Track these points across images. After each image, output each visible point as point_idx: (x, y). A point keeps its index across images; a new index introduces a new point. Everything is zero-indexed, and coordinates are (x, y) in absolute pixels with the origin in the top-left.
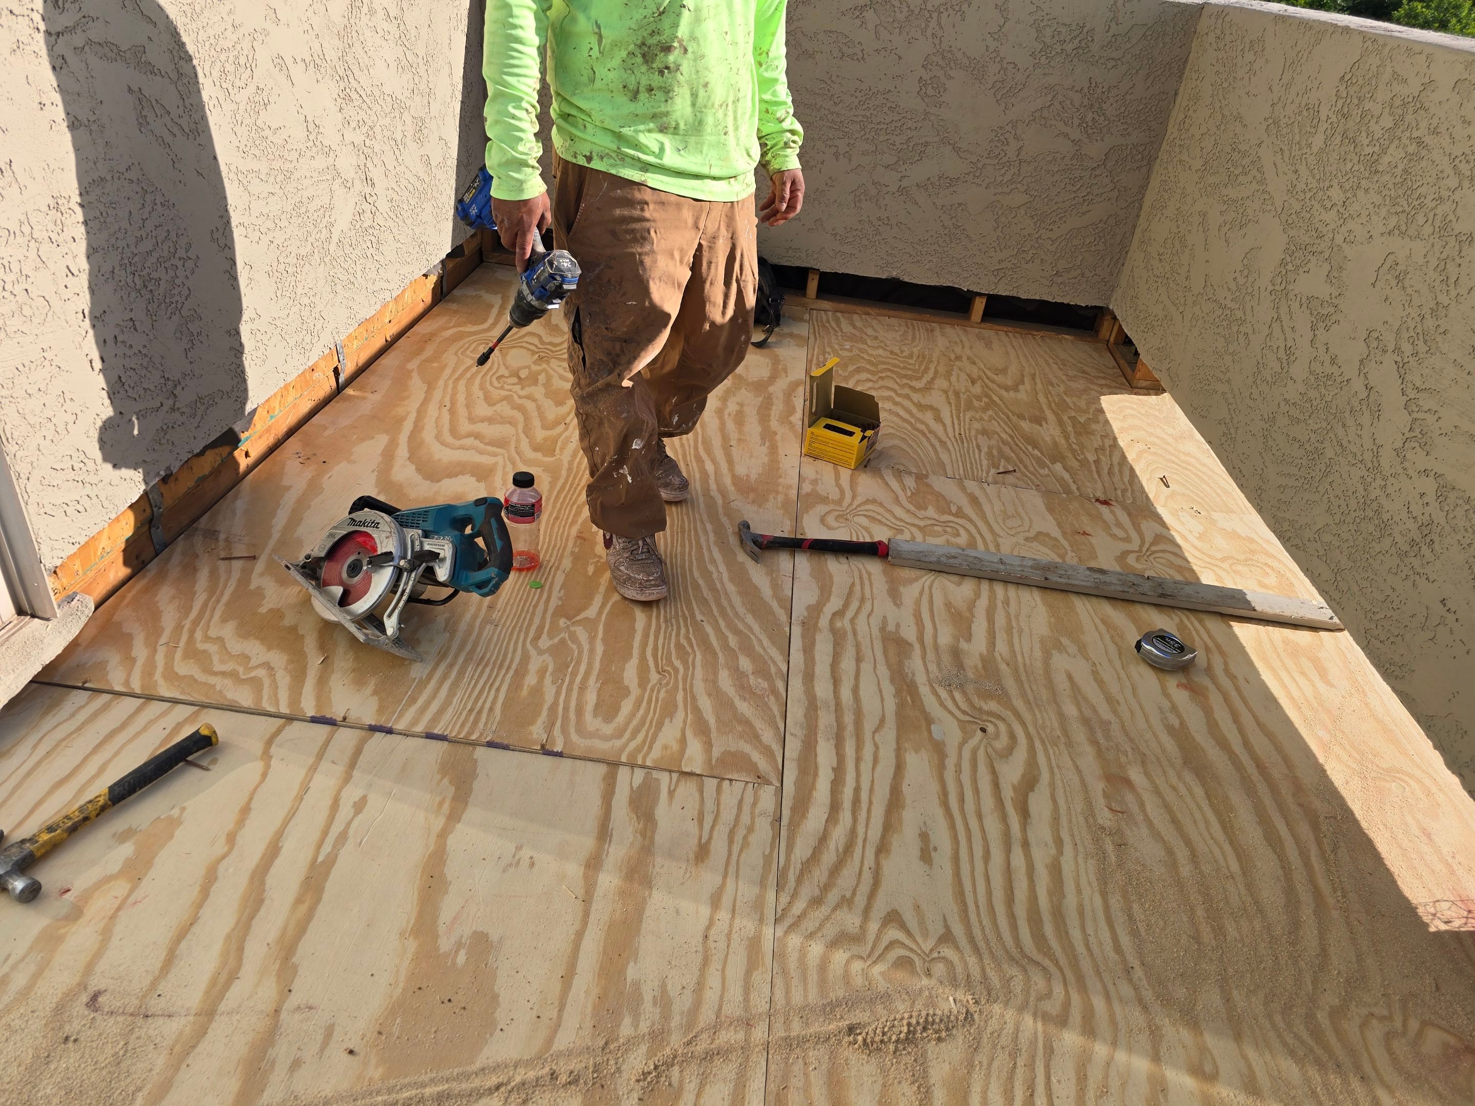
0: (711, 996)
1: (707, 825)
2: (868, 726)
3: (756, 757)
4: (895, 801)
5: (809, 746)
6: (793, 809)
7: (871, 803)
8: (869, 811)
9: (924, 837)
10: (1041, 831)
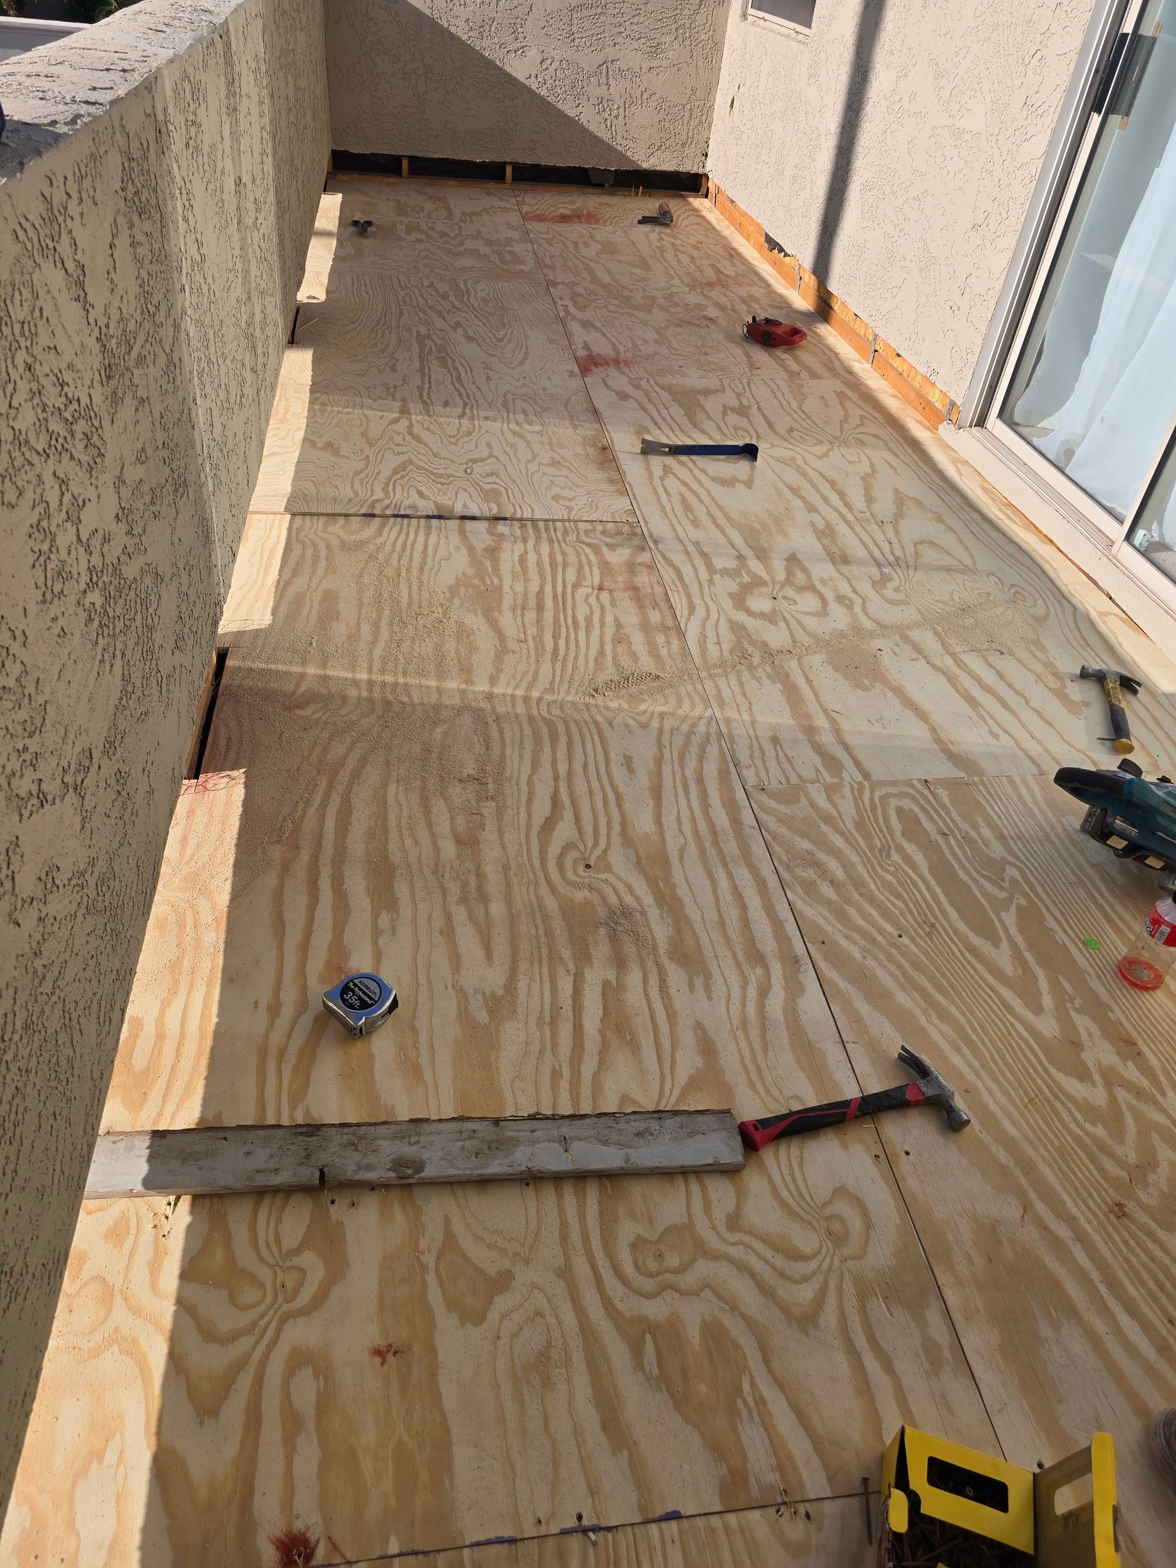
0: (734, 683)
1: (781, 754)
2: (692, 850)
3: (773, 804)
4: (656, 792)
5: (736, 822)
6: (729, 773)
7: (675, 787)
8: (674, 780)
9: (631, 770)
10: (543, 792)
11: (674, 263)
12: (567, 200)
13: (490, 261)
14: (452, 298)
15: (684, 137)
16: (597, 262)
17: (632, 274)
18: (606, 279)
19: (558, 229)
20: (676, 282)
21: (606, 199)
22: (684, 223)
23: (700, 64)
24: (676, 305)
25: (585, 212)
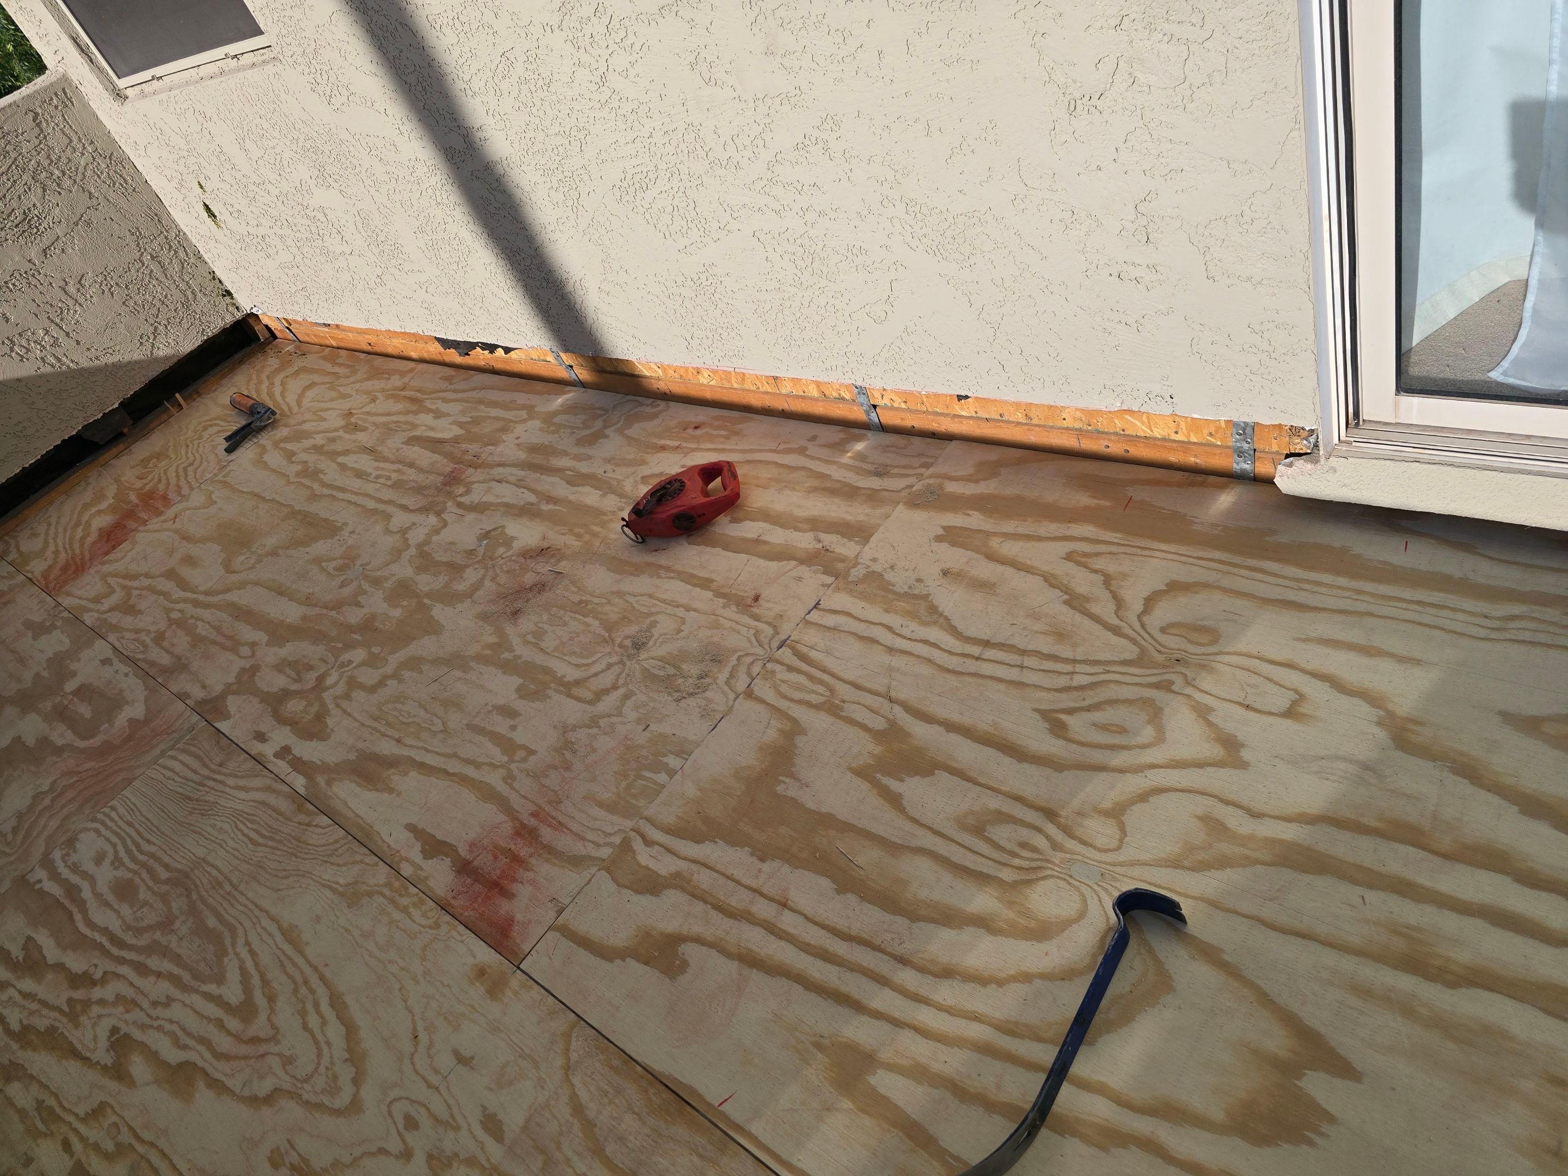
11: (356, 484)
12: (87, 496)
13: (59, 751)
14: (51, 952)
15: (177, 295)
16: (243, 585)
17: (318, 561)
18: (292, 612)
19: (120, 566)
20: (400, 519)
21: (143, 449)
22: (291, 398)
23: (111, 195)
24: (455, 569)
25: (133, 498)
